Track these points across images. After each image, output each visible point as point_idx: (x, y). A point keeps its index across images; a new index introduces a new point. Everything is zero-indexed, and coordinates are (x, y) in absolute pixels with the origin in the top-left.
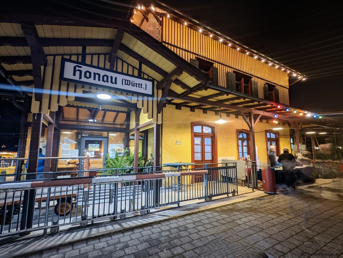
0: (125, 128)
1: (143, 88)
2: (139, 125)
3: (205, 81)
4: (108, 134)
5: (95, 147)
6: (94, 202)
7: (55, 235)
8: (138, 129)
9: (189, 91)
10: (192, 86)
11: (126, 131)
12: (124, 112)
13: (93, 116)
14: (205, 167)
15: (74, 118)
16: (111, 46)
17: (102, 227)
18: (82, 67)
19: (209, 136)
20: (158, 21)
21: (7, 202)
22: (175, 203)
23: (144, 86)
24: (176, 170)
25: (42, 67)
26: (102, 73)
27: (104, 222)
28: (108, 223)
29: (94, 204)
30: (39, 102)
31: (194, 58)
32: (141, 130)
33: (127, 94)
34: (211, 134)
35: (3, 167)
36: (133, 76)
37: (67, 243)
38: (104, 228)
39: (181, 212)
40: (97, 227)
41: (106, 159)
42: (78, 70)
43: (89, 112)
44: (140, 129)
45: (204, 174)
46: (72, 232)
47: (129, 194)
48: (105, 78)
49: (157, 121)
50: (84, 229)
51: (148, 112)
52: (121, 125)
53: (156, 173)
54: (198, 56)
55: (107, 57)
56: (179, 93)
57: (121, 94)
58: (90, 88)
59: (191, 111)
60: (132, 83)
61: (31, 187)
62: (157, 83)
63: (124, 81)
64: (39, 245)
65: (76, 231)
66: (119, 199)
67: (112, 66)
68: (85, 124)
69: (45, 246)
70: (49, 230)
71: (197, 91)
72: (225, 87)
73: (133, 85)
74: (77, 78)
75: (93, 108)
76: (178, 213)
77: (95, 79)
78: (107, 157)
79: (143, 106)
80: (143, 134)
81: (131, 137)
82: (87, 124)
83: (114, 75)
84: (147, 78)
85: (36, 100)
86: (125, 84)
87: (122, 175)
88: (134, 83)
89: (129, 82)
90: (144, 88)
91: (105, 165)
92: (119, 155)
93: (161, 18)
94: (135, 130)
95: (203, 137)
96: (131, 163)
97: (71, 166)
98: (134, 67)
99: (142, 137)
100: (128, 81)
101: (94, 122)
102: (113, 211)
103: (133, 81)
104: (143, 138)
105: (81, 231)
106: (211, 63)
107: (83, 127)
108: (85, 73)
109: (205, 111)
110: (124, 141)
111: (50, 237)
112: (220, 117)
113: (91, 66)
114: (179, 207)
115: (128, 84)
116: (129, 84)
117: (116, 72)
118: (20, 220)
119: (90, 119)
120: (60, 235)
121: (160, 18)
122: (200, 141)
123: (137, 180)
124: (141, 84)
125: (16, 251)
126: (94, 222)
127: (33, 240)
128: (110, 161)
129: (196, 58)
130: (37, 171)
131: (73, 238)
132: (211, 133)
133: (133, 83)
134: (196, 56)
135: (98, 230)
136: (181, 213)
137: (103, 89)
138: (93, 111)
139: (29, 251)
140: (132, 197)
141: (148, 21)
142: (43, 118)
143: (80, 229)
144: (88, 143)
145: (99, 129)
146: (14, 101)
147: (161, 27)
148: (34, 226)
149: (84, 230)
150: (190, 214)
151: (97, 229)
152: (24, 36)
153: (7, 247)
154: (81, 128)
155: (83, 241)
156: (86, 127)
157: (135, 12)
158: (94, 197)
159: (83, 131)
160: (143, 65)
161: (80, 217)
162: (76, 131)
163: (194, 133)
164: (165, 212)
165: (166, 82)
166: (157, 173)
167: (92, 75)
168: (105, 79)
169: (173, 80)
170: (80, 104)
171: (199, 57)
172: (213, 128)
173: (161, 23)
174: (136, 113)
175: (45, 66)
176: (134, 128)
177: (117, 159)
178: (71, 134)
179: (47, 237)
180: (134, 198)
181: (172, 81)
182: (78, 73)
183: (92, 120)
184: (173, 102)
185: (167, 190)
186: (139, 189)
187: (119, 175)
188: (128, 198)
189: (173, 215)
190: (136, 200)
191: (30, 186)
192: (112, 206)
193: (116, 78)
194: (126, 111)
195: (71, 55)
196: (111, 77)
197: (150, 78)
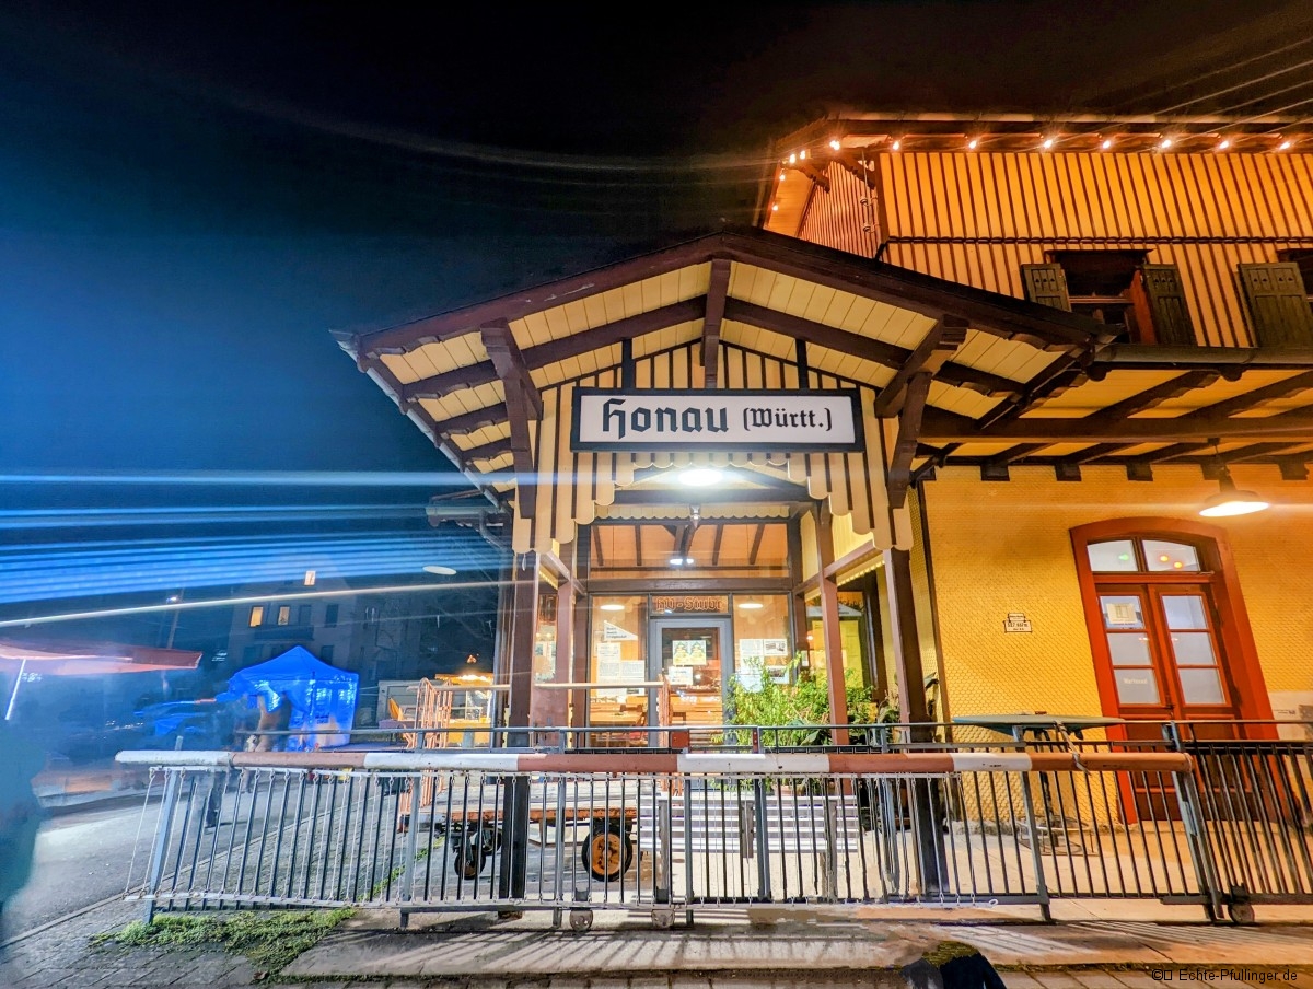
0: (786, 579)
1: (817, 426)
2: (833, 561)
3: (1081, 345)
4: (731, 602)
5: (692, 651)
6: (689, 844)
7: (583, 938)
8: (832, 579)
9: (1015, 400)
10: (1024, 377)
11: (792, 588)
12: (778, 520)
13: (683, 547)
14: (1171, 735)
15: (631, 560)
16: (703, 315)
17: (720, 940)
18: (622, 401)
19: (1188, 587)
20: (862, 178)
21: (468, 810)
22: (1024, 897)
23: (820, 417)
24: (1010, 744)
25: (532, 425)
26: (680, 404)
27: (727, 926)
28: (743, 933)
29: (689, 851)
30: (529, 520)
31: (1038, 259)
32: (841, 582)
33: (769, 457)
34: (1198, 573)
35: (470, 717)
36: (783, 391)
37: (613, 972)
38: (726, 945)
39: (1061, 948)
40: (705, 937)
41: (733, 694)
42: (616, 412)
43: (669, 534)
44: (838, 578)
45: (1174, 774)
46: (629, 937)
47: (808, 830)
48: (691, 417)
49: (894, 542)
50: (662, 935)
51: (850, 507)
52: (774, 568)
53: (912, 751)
54: (1058, 243)
55: (696, 350)
56: (977, 414)
57: (750, 458)
58: (653, 458)
59: (1061, 477)
60: (777, 415)
61: (519, 771)
62: (877, 395)
63: (750, 415)
64: (542, 958)
65: (640, 939)
66: (774, 844)
67: (711, 376)
68: (660, 575)
69: (555, 964)
70: (566, 917)
71: (1057, 390)
72: (1244, 343)
73: (782, 422)
74: (612, 435)
75: (678, 519)
76: (1040, 947)
77: (660, 428)
78: (735, 689)
79: (829, 490)
80: (858, 597)
81: (812, 611)
82: (667, 575)
83: (716, 403)
84: (835, 387)
85: (522, 517)
86: (755, 424)
87: (777, 750)
88: (785, 416)
89: (766, 414)
90: (821, 425)
91: (730, 718)
92: (778, 680)
93: (872, 162)
94: (822, 584)
95: (1152, 590)
96: (819, 712)
97: (627, 716)
98: (782, 362)
99: (856, 607)
100: (762, 411)
101: (685, 568)
102: (758, 888)
103: (781, 408)
104: (859, 614)
105: (655, 939)
106: (1133, 252)
107: (652, 586)
108: (634, 416)
109: (1138, 468)
110: (787, 627)
111: (570, 941)
112: (1221, 490)
113: (653, 391)
114: (1049, 922)
115: (763, 423)
116: (767, 421)
117: (728, 392)
118: (497, 874)
119: (674, 556)
120: (595, 940)
121: (868, 164)
122: (1138, 609)
123: (833, 776)
124: (811, 413)
125: (491, 961)
126: (696, 920)
127: (528, 939)
128: (744, 700)
129: (1048, 256)
130: (531, 722)
131: (630, 960)
132: (1197, 568)
133: (781, 414)
134: (1048, 247)
135: (708, 951)
136: (1062, 952)
137: (691, 455)
138: (680, 531)
139: (518, 967)
140: (822, 844)
141: (828, 190)
142: (541, 562)
143: (654, 934)
144: (670, 636)
145: (700, 587)
146: (481, 528)
147: (874, 193)
148: (531, 897)
149: (665, 941)
150: (1113, 968)
151: (705, 943)
152: (488, 358)
153: (472, 943)
154: (646, 588)
155: (659, 976)
156: (662, 586)
157: (782, 178)
158: (689, 824)
159: (654, 598)
160: (814, 346)
161: (651, 893)
162: (637, 600)
163: (1096, 574)
164: (977, 934)
165: (905, 386)
166: (921, 751)
167: (654, 418)
168: (691, 423)
169: (935, 373)
170: (636, 511)
171: (1061, 247)
172: (1205, 544)
173: (874, 181)
174: (818, 519)
175: (540, 418)
176: (815, 577)
177: (767, 694)
178: (627, 614)
179: (562, 936)
180: (832, 850)
181: (927, 377)
182: (614, 421)
183: (677, 562)
184: (955, 453)
185: (992, 840)
186: (846, 814)
187: (767, 752)
188: (806, 844)
189: (1017, 954)
190: (841, 858)
191: (514, 766)
192: (752, 865)
193: (723, 412)
194: (785, 515)
195: (596, 374)
196: (710, 412)
197: (845, 385)
